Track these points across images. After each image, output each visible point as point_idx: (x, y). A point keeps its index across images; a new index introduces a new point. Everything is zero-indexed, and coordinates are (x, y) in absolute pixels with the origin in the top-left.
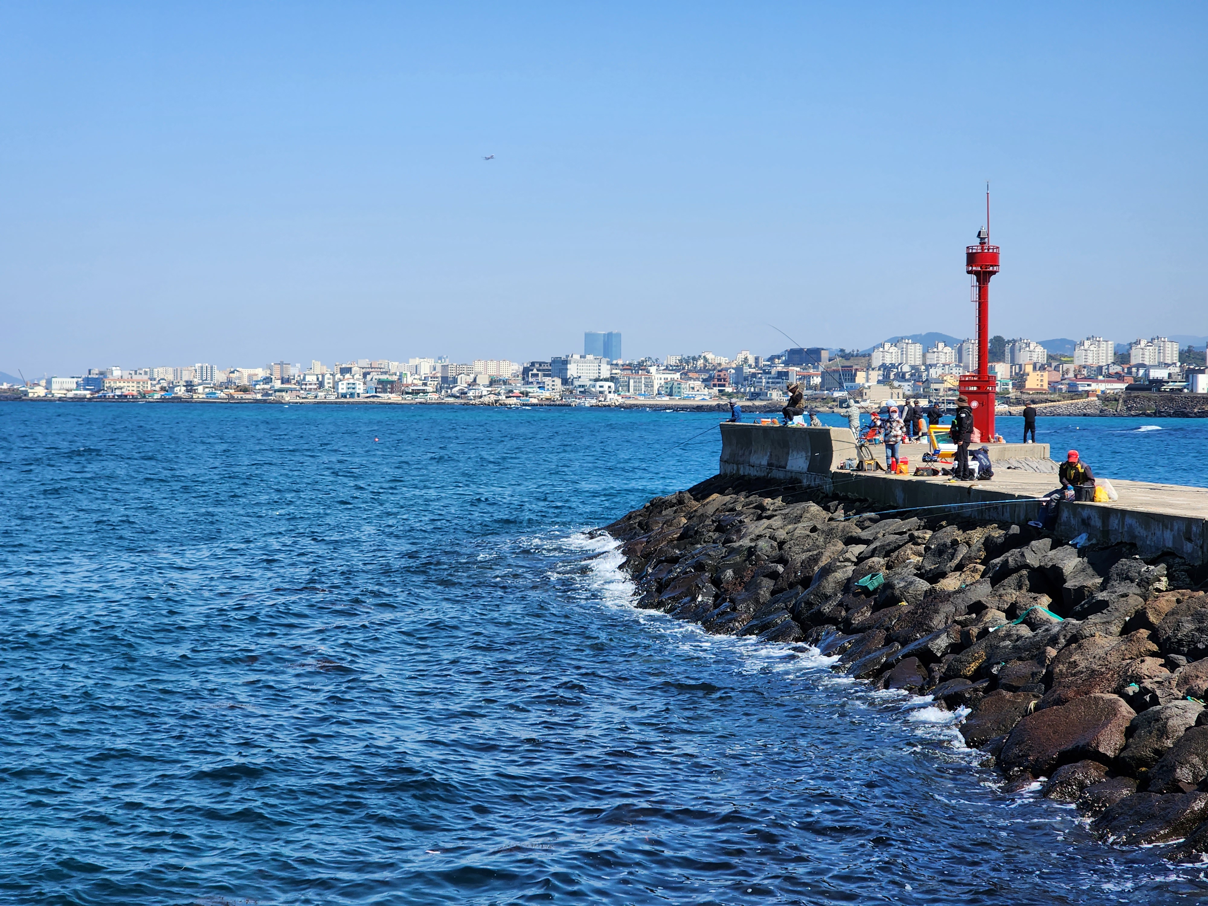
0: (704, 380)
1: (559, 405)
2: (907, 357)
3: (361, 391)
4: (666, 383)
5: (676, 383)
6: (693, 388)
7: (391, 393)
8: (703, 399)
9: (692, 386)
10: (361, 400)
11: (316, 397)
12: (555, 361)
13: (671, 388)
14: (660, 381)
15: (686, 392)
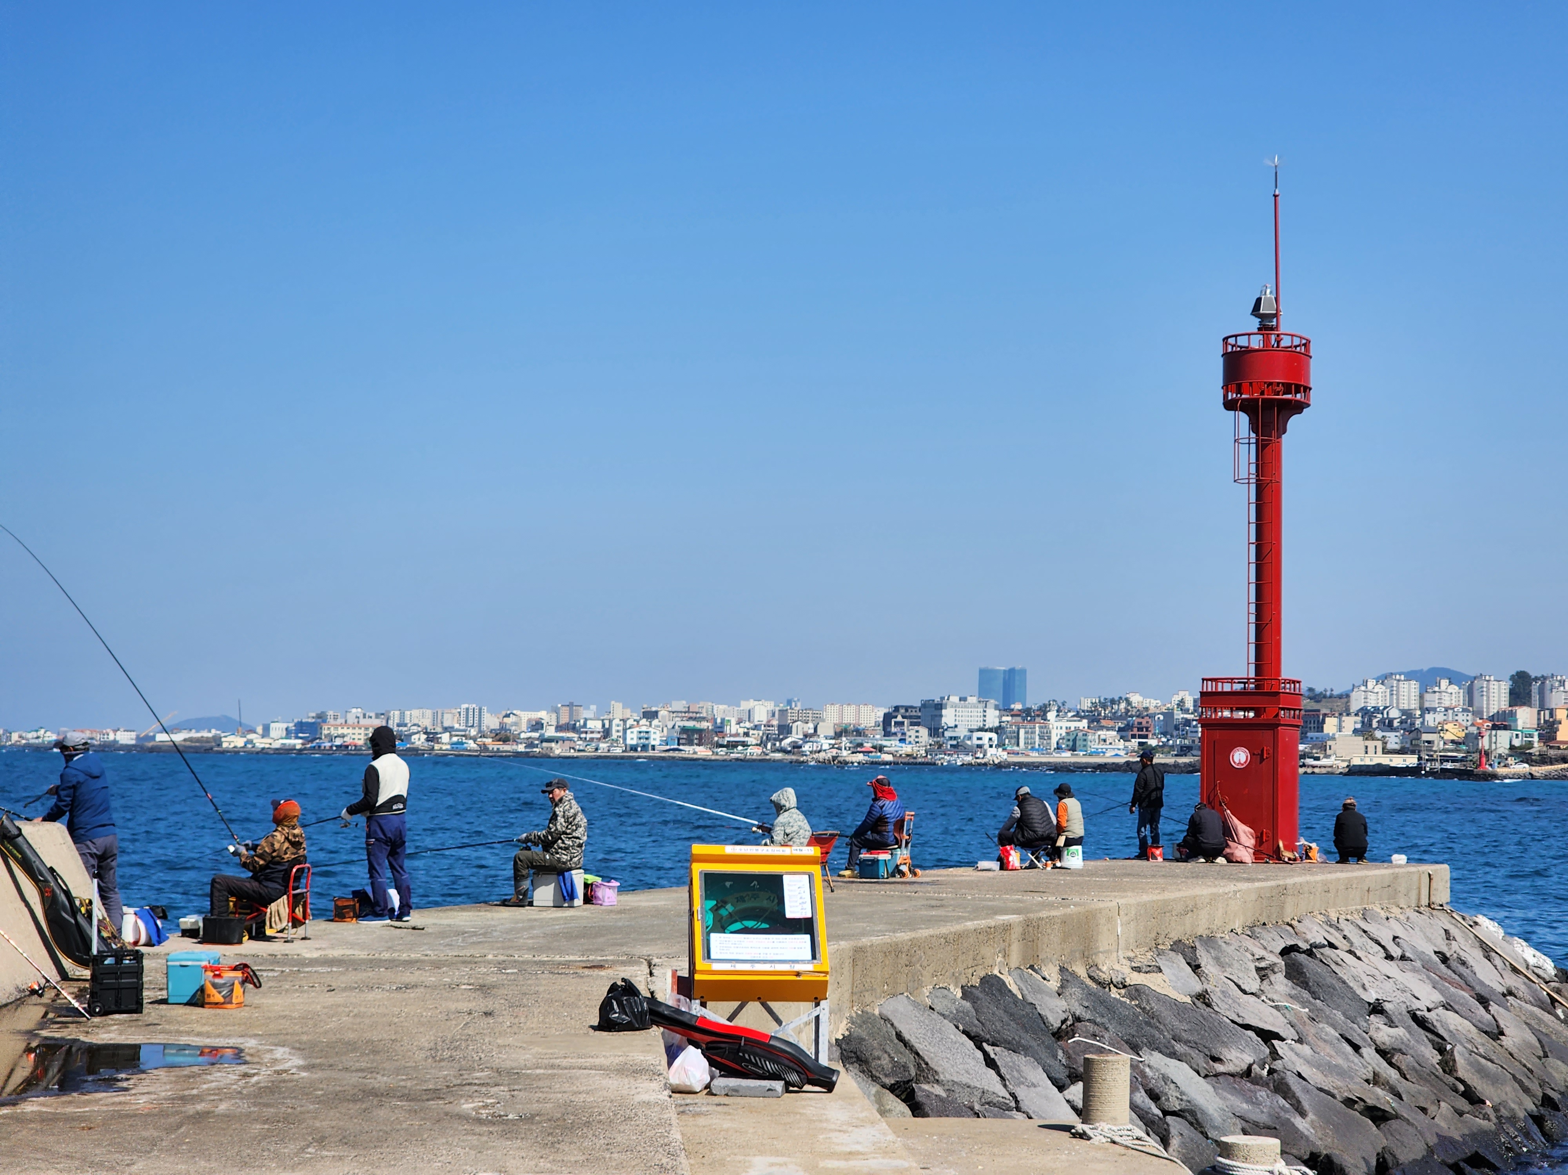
0: (1120, 730)
1: (920, 764)
2: (1398, 699)
3: (656, 743)
4: (1068, 733)
5: (1080, 734)
6: (1105, 741)
7: (699, 745)
8: (1117, 755)
9: (1102, 737)
10: (656, 754)
11: (597, 749)
12: (925, 705)
13: (1075, 740)
14: (1059, 731)
15: (1094, 746)
